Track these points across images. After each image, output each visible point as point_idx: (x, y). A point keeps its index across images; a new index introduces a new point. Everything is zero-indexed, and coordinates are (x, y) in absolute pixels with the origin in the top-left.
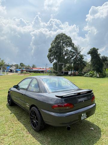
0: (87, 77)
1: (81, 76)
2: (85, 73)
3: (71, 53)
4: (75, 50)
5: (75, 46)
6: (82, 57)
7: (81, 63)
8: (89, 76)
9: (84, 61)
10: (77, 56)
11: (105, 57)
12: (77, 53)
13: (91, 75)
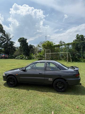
0: (18, 59)
1: (12, 59)
2: (16, 56)
3: (2, 38)
4: (6, 36)
5: (6, 33)
6: (12, 43)
7: (12, 48)
8: (20, 58)
9: (14, 47)
10: (7, 42)
11: (31, 45)
12: (8, 39)
13: (21, 57)
